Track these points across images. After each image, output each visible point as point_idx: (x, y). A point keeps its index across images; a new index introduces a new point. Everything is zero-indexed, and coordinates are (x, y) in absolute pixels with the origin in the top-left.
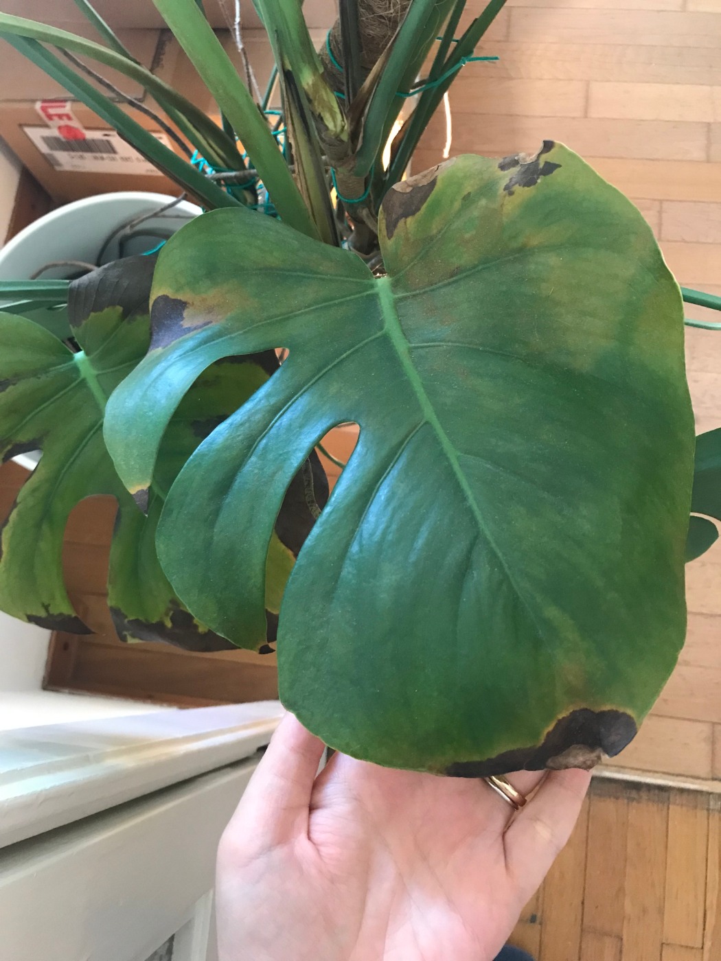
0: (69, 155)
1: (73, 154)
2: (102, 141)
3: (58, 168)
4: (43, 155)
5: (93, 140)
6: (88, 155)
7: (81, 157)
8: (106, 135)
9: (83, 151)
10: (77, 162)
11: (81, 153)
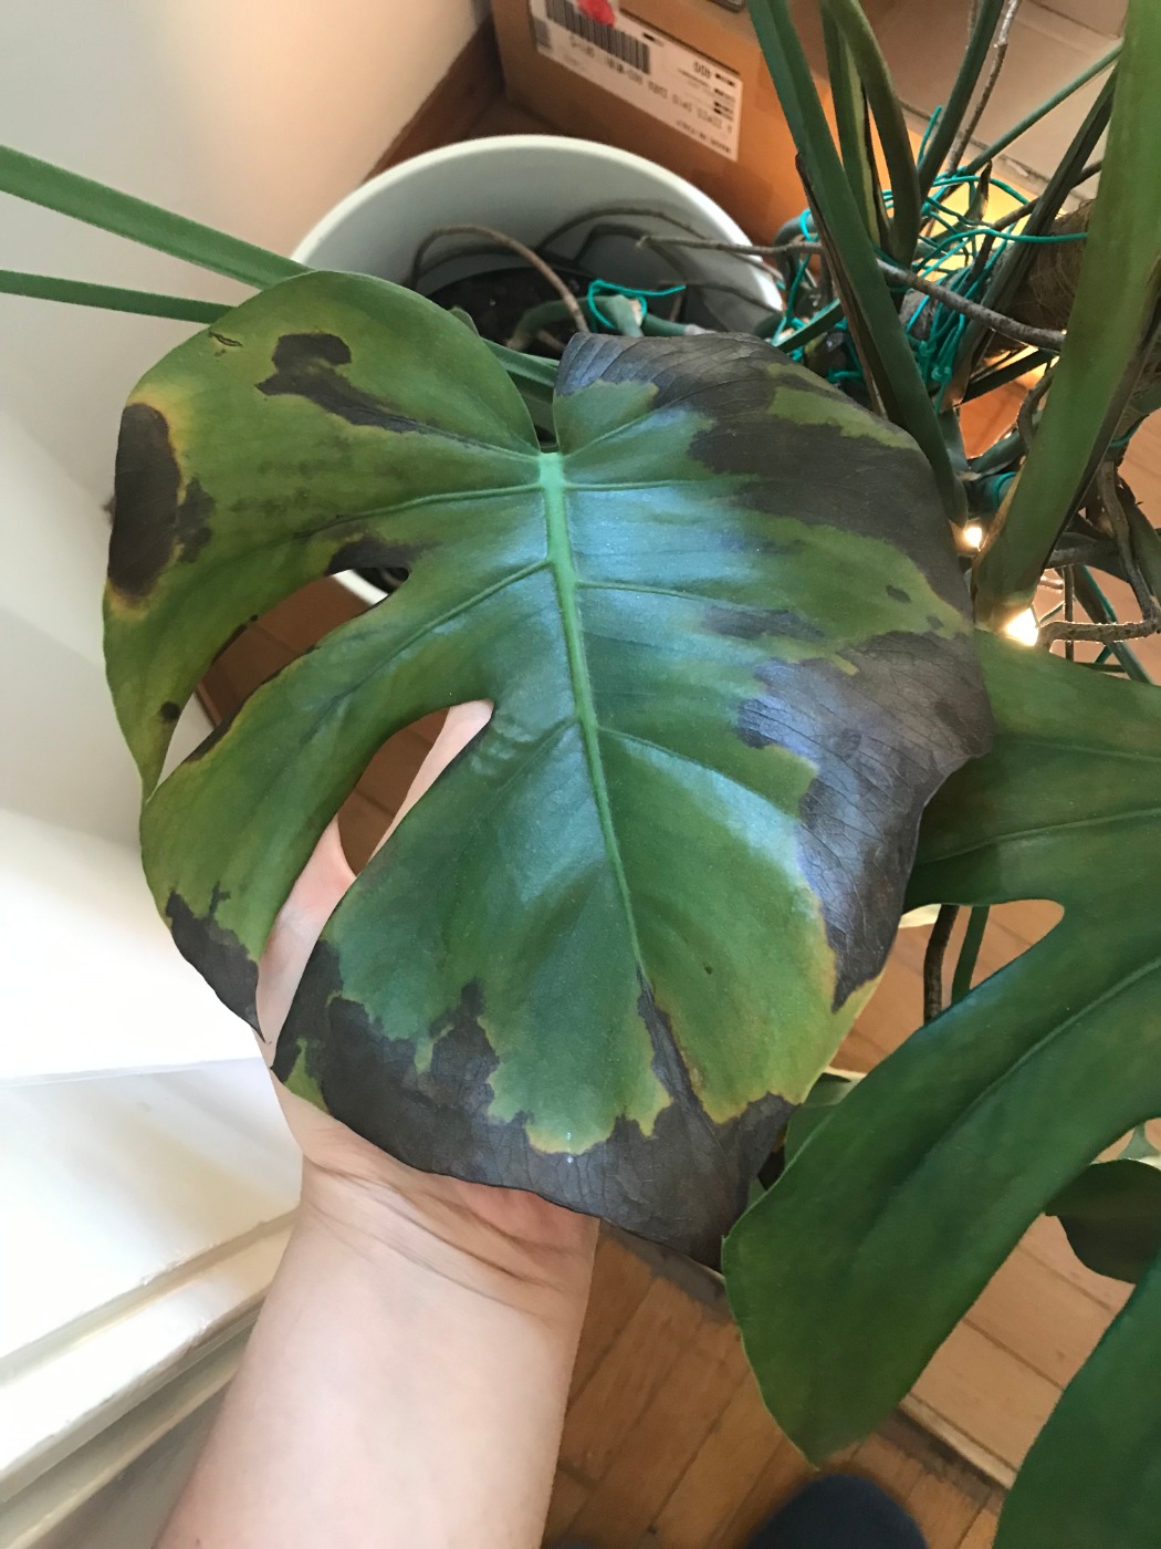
0: (572, 38)
1: (577, 38)
2: (637, 42)
3: (541, 50)
4: (531, 20)
5: (623, 34)
6: (601, 53)
7: (589, 52)
8: (647, 36)
9: (596, 43)
10: (578, 55)
11: (592, 45)
